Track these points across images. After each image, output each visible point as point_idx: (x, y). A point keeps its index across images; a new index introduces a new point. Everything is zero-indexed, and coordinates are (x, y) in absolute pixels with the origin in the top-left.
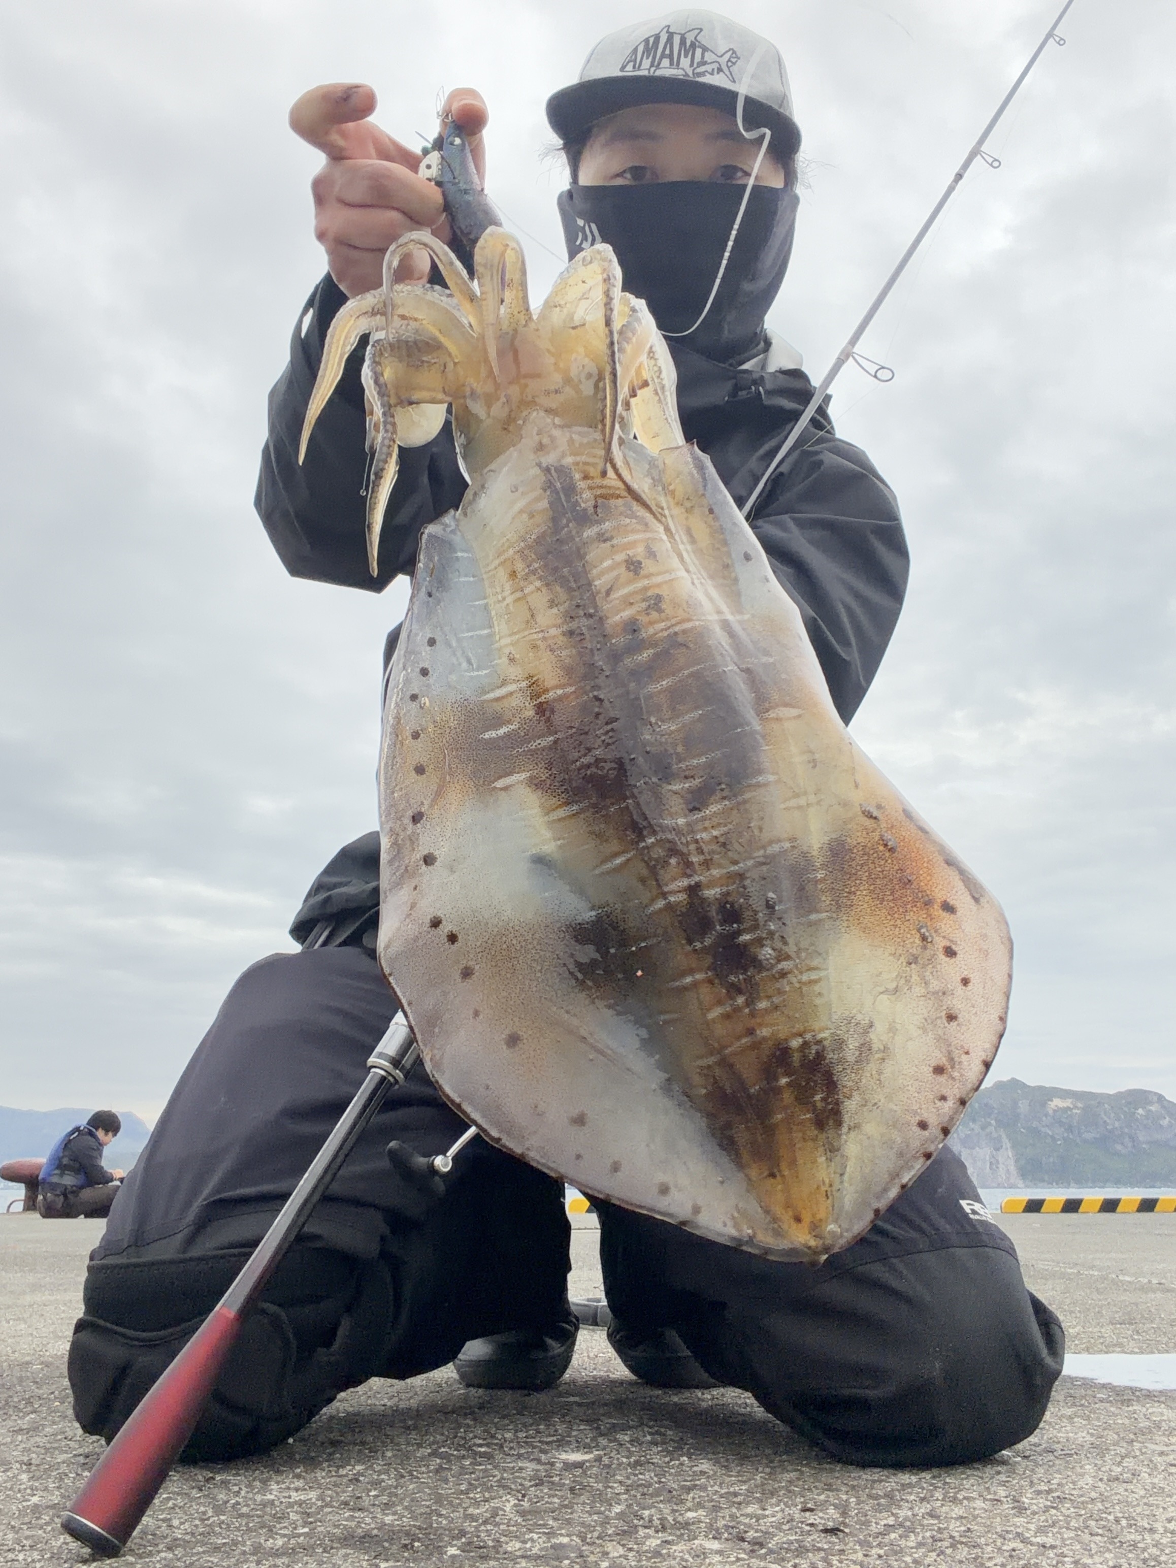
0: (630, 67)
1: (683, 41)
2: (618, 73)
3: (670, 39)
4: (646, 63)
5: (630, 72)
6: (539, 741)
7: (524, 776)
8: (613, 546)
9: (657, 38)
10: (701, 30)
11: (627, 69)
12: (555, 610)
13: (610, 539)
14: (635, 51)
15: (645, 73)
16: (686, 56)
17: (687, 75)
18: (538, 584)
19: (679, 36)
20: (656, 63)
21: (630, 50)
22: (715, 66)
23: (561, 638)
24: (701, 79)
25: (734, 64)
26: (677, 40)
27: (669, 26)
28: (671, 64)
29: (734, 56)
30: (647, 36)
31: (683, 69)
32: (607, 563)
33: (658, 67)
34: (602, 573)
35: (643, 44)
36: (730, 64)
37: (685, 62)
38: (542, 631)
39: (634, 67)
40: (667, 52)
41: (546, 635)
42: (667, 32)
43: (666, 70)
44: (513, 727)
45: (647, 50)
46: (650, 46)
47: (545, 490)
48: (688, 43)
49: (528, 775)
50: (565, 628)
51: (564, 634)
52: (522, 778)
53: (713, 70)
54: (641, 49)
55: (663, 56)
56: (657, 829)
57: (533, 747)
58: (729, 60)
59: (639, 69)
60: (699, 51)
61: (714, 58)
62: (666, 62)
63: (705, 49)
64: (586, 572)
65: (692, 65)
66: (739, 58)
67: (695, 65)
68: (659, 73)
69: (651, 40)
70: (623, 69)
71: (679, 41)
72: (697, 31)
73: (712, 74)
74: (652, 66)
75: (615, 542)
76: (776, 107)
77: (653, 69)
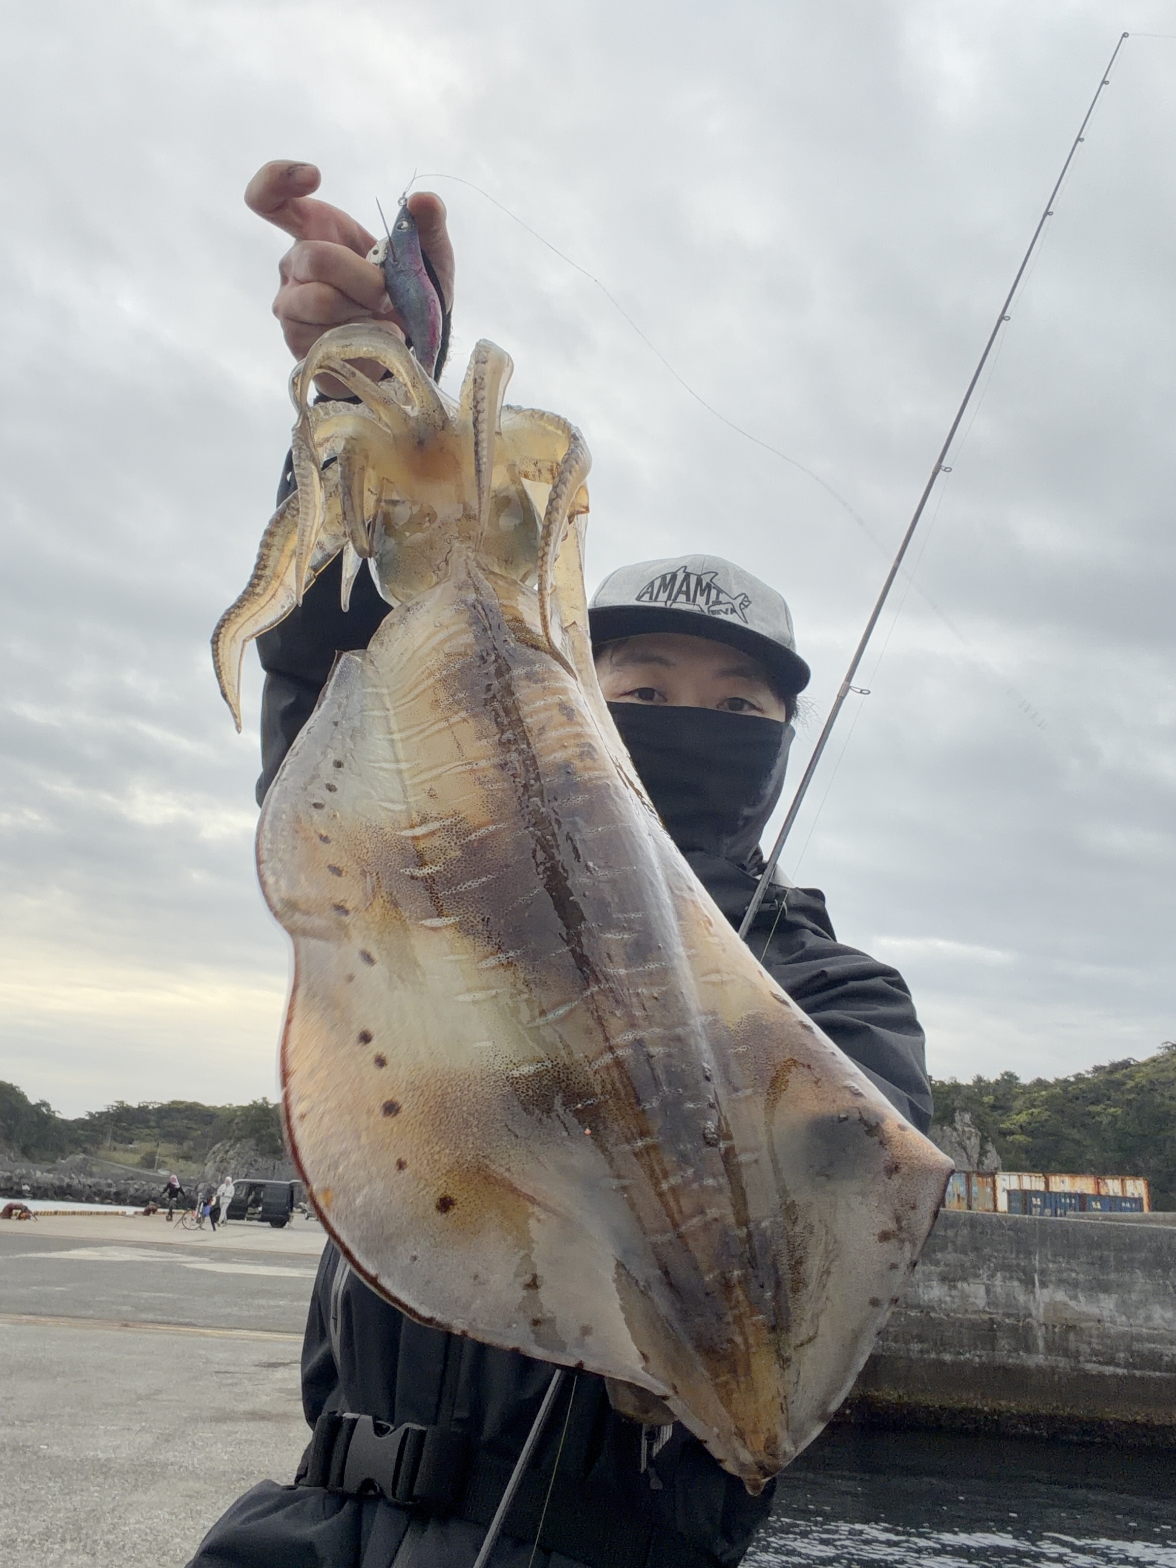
0: (646, 597)
1: (699, 582)
2: (633, 602)
3: (687, 576)
4: (663, 596)
5: (646, 602)
6: (469, 883)
7: (453, 921)
8: (544, 688)
9: (674, 576)
10: (717, 574)
11: (643, 599)
12: (484, 742)
13: (543, 680)
14: (652, 583)
15: (662, 605)
16: (702, 595)
17: (702, 611)
18: (463, 714)
19: (696, 577)
20: (673, 597)
21: (646, 583)
22: (729, 607)
23: (492, 770)
24: (717, 616)
25: (746, 606)
26: (693, 580)
27: (686, 567)
28: (688, 599)
29: (746, 602)
30: (663, 573)
31: (700, 605)
32: (540, 703)
33: (674, 601)
34: (536, 712)
35: (659, 580)
36: (742, 606)
37: (701, 600)
38: (469, 763)
39: (651, 598)
40: (684, 589)
41: (475, 767)
42: (684, 572)
43: (681, 604)
44: (438, 868)
45: (664, 585)
46: (668, 582)
47: (471, 625)
48: (704, 584)
49: (458, 919)
50: (496, 760)
51: (494, 766)
52: (450, 922)
53: (727, 610)
54: (657, 584)
55: (680, 592)
56: (601, 977)
57: (463, 889)
58: (741, 603)
59: (656, 600)
60: (714, 593)
61: (727, 599)
62: (682, 598)
63: (720, 591)
64: (517, 709)
65: (707, 603)
66: (750, 602)
67: (710, 604)
68: (675, 606)
69: (669, 577)
70: (639, 598)
71: (695, 582)
72: (713, 575)
73: (726, 613)
74: (669, 598)
75: (546, 683)
76: (786, 645)
77: (669, 603)
